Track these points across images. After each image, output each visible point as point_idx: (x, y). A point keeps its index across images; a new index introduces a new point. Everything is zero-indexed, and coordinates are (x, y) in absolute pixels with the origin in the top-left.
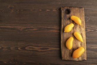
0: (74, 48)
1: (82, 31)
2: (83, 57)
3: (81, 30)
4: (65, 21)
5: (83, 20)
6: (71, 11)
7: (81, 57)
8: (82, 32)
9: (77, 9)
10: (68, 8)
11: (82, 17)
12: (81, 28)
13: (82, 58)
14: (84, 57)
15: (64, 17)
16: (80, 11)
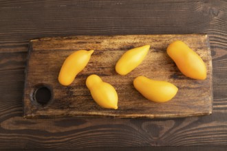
0: (169, 74)
1: (111, 47)
2: (199, 46)
3: (110, 49)
4: (75, 105)
6: (39, 82)
7: (199, 51)
8: (116, 47)
9: (32, 62)
11: (62, 46)
12: (103, 47)
13: (201, 48)
14: (199, 42)
15: (62, 108)
16: (41, 52)
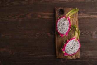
5: (77, 20)
6: (65, 11)
10: (62, 8)
11: (75, 17)
14: (77, 56)
